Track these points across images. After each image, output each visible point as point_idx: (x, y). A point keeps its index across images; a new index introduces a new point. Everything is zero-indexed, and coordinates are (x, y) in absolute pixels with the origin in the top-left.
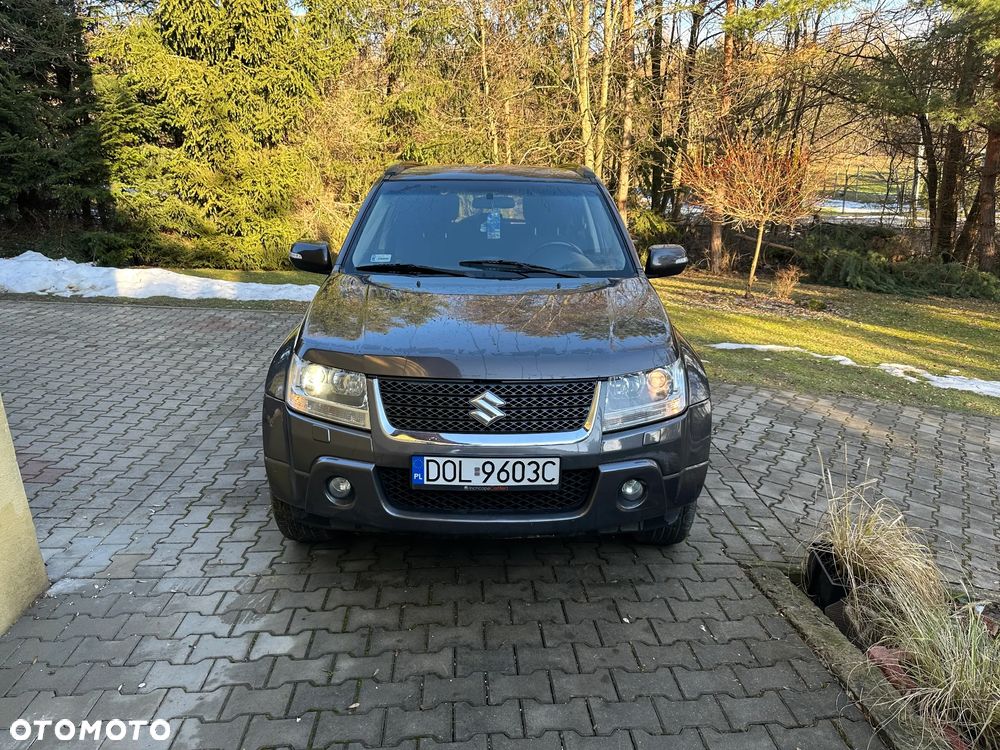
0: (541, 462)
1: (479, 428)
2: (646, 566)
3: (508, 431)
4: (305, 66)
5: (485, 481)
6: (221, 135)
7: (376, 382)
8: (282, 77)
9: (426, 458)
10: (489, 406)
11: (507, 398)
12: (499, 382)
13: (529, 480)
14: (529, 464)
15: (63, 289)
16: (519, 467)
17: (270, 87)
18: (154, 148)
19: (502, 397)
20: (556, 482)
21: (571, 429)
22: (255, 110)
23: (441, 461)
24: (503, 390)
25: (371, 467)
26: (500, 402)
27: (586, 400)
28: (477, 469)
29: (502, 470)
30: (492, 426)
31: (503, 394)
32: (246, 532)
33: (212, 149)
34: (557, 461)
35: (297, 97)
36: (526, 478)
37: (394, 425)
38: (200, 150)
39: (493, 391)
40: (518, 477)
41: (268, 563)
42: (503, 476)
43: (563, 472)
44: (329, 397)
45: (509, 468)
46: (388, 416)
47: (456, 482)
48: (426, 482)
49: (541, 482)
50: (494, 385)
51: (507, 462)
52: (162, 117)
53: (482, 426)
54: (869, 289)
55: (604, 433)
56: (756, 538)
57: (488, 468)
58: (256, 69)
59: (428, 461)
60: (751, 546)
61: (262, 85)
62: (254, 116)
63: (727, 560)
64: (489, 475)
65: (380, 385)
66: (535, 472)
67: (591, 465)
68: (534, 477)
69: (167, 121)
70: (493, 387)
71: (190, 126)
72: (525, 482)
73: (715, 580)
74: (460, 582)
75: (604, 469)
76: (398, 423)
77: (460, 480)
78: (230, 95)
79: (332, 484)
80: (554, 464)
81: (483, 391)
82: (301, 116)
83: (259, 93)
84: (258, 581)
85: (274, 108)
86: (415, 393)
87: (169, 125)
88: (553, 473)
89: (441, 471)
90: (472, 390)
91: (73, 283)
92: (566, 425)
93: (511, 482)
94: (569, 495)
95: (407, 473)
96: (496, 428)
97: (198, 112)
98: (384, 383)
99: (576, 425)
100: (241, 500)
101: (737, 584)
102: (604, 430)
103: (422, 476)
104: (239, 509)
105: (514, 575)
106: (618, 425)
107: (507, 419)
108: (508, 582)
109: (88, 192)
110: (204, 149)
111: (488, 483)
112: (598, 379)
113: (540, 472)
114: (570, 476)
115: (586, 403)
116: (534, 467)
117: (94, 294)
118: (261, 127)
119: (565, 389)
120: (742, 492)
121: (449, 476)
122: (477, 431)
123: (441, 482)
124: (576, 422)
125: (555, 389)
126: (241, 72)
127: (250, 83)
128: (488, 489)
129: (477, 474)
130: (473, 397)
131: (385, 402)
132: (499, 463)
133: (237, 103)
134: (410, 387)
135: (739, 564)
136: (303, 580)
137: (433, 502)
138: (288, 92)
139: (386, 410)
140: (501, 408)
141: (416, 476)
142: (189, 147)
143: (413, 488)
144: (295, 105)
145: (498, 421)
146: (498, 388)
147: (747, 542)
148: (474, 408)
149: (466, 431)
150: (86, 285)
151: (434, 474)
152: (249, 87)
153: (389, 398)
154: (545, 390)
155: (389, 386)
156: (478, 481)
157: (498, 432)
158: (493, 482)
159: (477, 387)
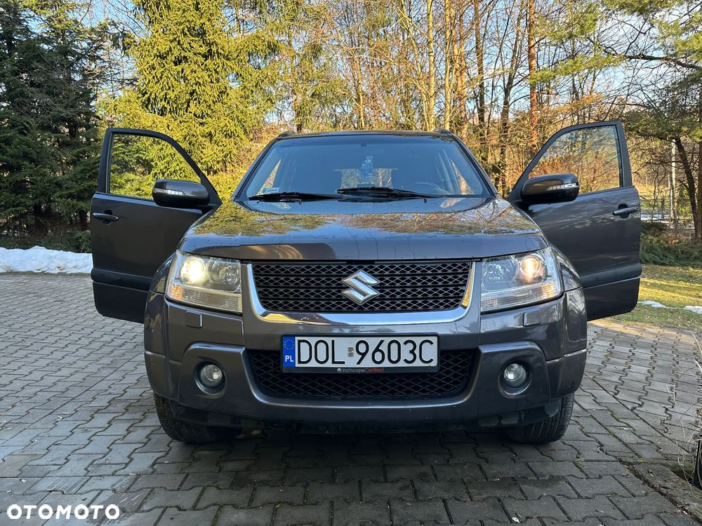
0: (418, 340)
1: (352, 307)
2: (527, 464)
3: (382, 310)
4: (237, 117)
5: (359, 363)
6: (178, 165)
7: (250, 267)
8: (221, 125)
9: (297, 339)
10: (362, 286)
11: (380, 277)
12: (372, 262)
13: (406, 361)
14: (406, 343)
15: (53, 268)
16: (394, 347)
17: (213, 132)
18: (131, 176)
19: (375, 276)
20: (434, 364)
21: (447, 307)
22: (203, 148)
23: (313, 340)
24: (376, 270)
25: (241, 351)
26: (374, 281)
27: (461, 279)
28: (350, 349)
29: (377, 350)
30: (365, 305)
31: (376, 273)
32: (139, 435)
33: (171, 174)
34: (434, 339)
35: (232, 139)
36: (402, 359)
37: (265, 307)
38: (163, 176)
39: (366, 270)
40: (394, 358)
41: (150, 462)
42: (378, 357)
43: (442, 353)
44: (205, 284)
45: (384, 348)
46: (260, 298)
47: (329, 364)
48: (297, 365)
49: (418, 363)
50: (368, 265)
51: (382, 342)
52: (136, 153)
53: (356, 305)
54: (655, 263)
55: (482, 314)
56: (629, 438)
57: (362, 348)
58: (204, 121)
59: (299, 341)
60: (626, 445)
61: (207, 131)
62: (202, 152)
63: (606, 457)
64: (363, 355)
65: (254, 269)
66: (412, 352)
67: (470, 346)
68: (410, 358)
69: (140, 155)
70: (366, 267)
71: (156, 158)
72: (402, 364)
73: (600, 477)
74: (337, 481)
75: (485, 350)
76: (270, 305)
77: (334, 362)
78: (185, 138)
79: (204, 371)
80: (431, 343)
81: (355, 270)
82: (235, 151)
83: (206, 137)
84: (136, 479)
85: (216, 147)
86: (287, 275)
87: (141, 158)
88: (431, 354)
89: (313, 352)
90: (345, 270)
91: (61, 264)
92: (442, 304)
93: (386, 364)
94: (448, 380)
95: (277, 355)
96: (370, 307)
97: (162, 149)
98: (258, 267)
99: (452, 304)
100: (142, 408)
101: (624, 481)
102: (482, 310)
103: (294, 358)
104: (138, 416)
105: (393, 475)
106: (496, 306)
107: (381, 299)
108: (386, 481)
109: (82, 204)
110: (166, 174)
111: (362, 365)
112: (472, 259)
113: (417, 352)
114: (448, 358)
115: (461, 282)
116: (410, 346)
117: (75, 271)
118: (207, 160)
119: (439, 268)
120: (602, 397)
121: (322, 357)
122: (350, 311)
123: (313, 364)
124: (452, 300)
125: (429, 269)
126: (193, 122)
127: (199, 130)
128: (363, 371)
129: (351, 355)
130: (346, 276)
131: (257, 285)
132: (373, 343)
133: (190, 144)
134: (283, 270)
135: (620, 461)
136: (180, 478)
137: (306, 388)
138: (226, 135)
139: (259, 293)
140: (374, 287)
141: (287, 357)
142: (156, 174)
143: (284, 371)
144: (230, 144)
145: (372, 300)
146: (371, 267)
147: (620, 440)
148: (347, 288)
149: (339, 311)
150: (71, 265)
151: (307, 356)
152: (198, 132)
153: (262, 281)
154: (419, 269)
155: (263, 269)
156: (351, 363)
157: (372, 311)
158: (368, 363)
159: (350, 267)
